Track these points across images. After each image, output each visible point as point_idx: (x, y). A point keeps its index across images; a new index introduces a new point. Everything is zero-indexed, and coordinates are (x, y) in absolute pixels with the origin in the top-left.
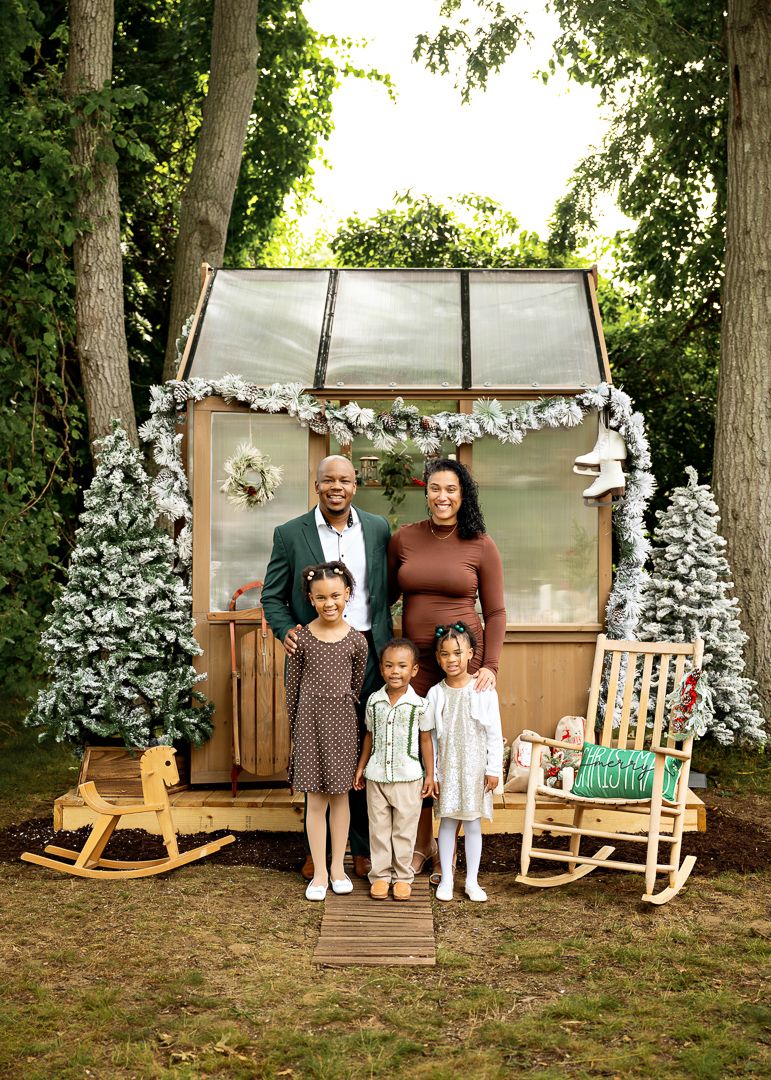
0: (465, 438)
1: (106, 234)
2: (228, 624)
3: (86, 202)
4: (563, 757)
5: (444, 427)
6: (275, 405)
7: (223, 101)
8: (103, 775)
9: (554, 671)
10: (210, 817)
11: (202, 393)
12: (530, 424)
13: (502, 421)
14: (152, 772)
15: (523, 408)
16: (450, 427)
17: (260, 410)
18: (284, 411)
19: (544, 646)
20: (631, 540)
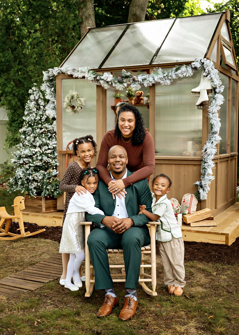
0: (148, 84)
1: (88, 22)
2: (66, 155)
4: (180, 210)
5: (140, 80)
6: (80, 76)
8: (29, 205)
9: (185, 175)
10: (55, 222)
11: (57, 73)
12: (172, 77)
13: (161, 76)
15: (170, 71)
16: (143, 80)
18: (84, 77)
19: (181, 165)
20: (212, 123)
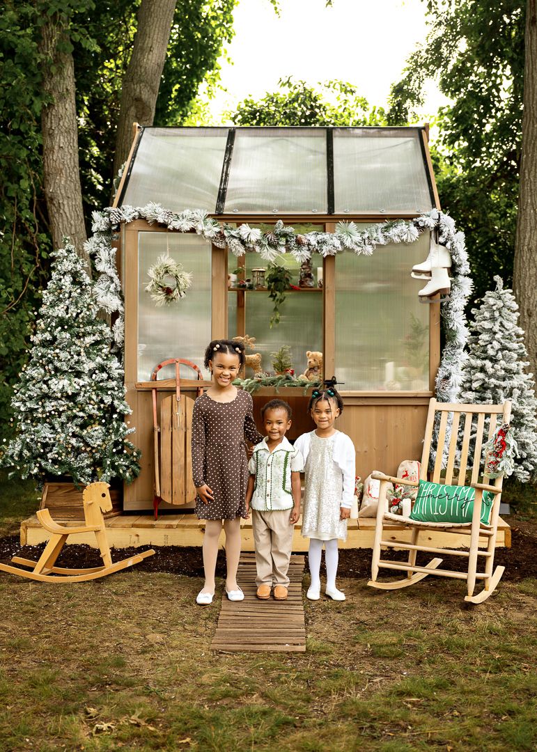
0: (330, 251)
1: (65, 106)
2: (151, 391)
3: (50, 82)
4: (403, 491)
5: (314, 242)
7: (152, 10)
9: (396, 426)
10: (138, 536)
11: (131, 217)
12: (378, 241)
13: (357, 238)
14: (91, 502)
15: (373, 228)
16: (318, 243)
17: (175, 230)
18: (193, 230)
19: (389, 408)
20: (454, 328)
